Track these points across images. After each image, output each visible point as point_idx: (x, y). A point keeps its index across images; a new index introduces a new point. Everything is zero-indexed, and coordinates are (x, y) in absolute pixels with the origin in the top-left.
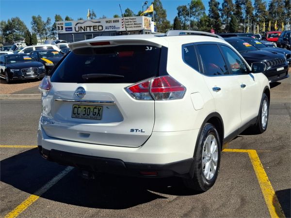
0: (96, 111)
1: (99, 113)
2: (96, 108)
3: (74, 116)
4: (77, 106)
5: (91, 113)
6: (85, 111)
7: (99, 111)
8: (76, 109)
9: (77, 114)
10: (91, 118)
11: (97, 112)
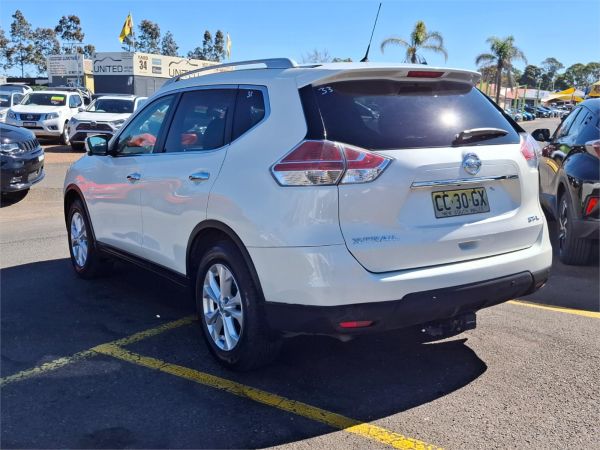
0: (477, 196)
1: (483, 200)
2: (474, 192)
3: (440, 214)
4: (441, 194)
5: (471, 204)
6: (458, 200)
7: (482, 196)
8: (440, 201)
9: (445, 210)
10: (474, 212)
11: (480, 199)
